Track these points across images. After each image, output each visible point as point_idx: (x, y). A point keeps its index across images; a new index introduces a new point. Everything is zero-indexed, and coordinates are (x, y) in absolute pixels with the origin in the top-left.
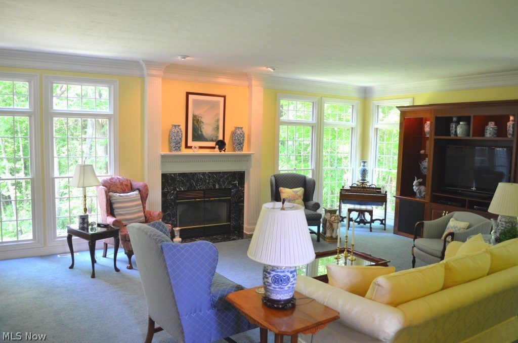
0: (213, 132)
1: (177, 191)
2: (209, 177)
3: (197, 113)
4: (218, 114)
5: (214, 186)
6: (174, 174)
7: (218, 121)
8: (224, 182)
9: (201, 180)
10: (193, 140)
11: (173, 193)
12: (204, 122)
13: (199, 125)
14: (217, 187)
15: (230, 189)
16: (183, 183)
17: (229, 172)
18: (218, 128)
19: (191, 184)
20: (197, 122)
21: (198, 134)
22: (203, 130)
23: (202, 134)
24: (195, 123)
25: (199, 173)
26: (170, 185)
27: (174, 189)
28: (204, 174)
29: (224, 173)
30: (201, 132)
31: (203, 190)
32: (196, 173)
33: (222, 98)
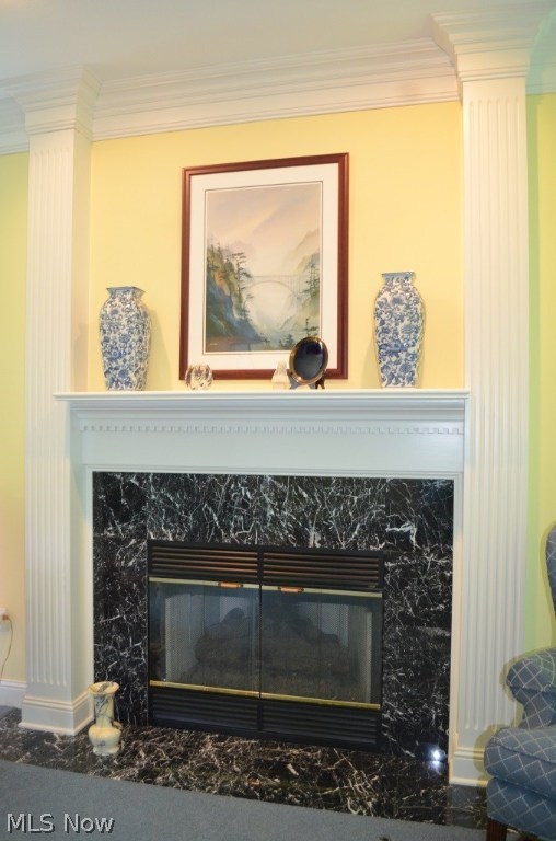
0: (293, 312)
1: (150, 542)
2: (279, 497)
3: (224, 241)
4: (314, 235)
5: (301, 536)
6: (141, 477)
7: (314, 262)
8: (346, 523)
9: (244, 505)
10: (209, 349)
11: (135, 549)
12: (252, 272)
13: (230, 285)
14: (314, 539)
15: (382, 557)
16: (171, 513)
17: (373, 482)
18: (314, 292)
19: (203, 521)
20: (225, 277)
21: (230, 325)
22: (248, 305)
23: (245, 323)
24: (218, 282)
25: (236, 478)
26: (125, 519)
27: (141, 534)
28: (253, 482)
29: (346, 482)
30: (243, 311)
31: (252, 548)
32: (222, 478)
33: (334, 168)
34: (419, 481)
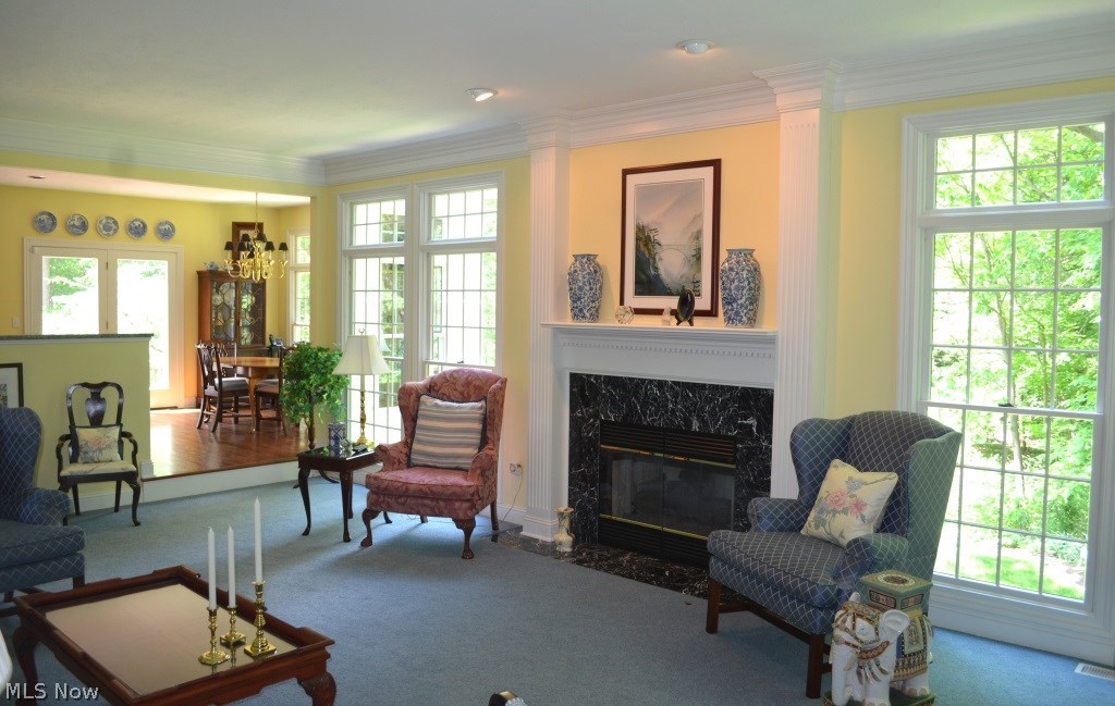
0: (685, 270)
1: (601, 421)
2: (675, 396)
3: (646, 220)
4: (699, 217)
5: (688, 423)
6: (597, 377)
7: (698, 236)
8: (713, 414)
9: (655, 399)
10: (638, 293)
11: (592, 425)
12: (662, 242)
13: (649, 250)
14: (695, 426)
15: (735, 439)
16: (613, 402)
17: (731, 389)
18: (698, 257)
19: (631, 409)
20: (646, 245)
21: (648, 276)
22: (660, 265)
23: (657, 277)
24: (642, 248)
25: (651, 381)
26: (587, 405)
27: (596, 416)
28: (661, 384)
29: (715, 388)
30: (656, 269)
31: (659, 429)
32: (643, 381)
33: (710, 170)
34: (759, 390)
